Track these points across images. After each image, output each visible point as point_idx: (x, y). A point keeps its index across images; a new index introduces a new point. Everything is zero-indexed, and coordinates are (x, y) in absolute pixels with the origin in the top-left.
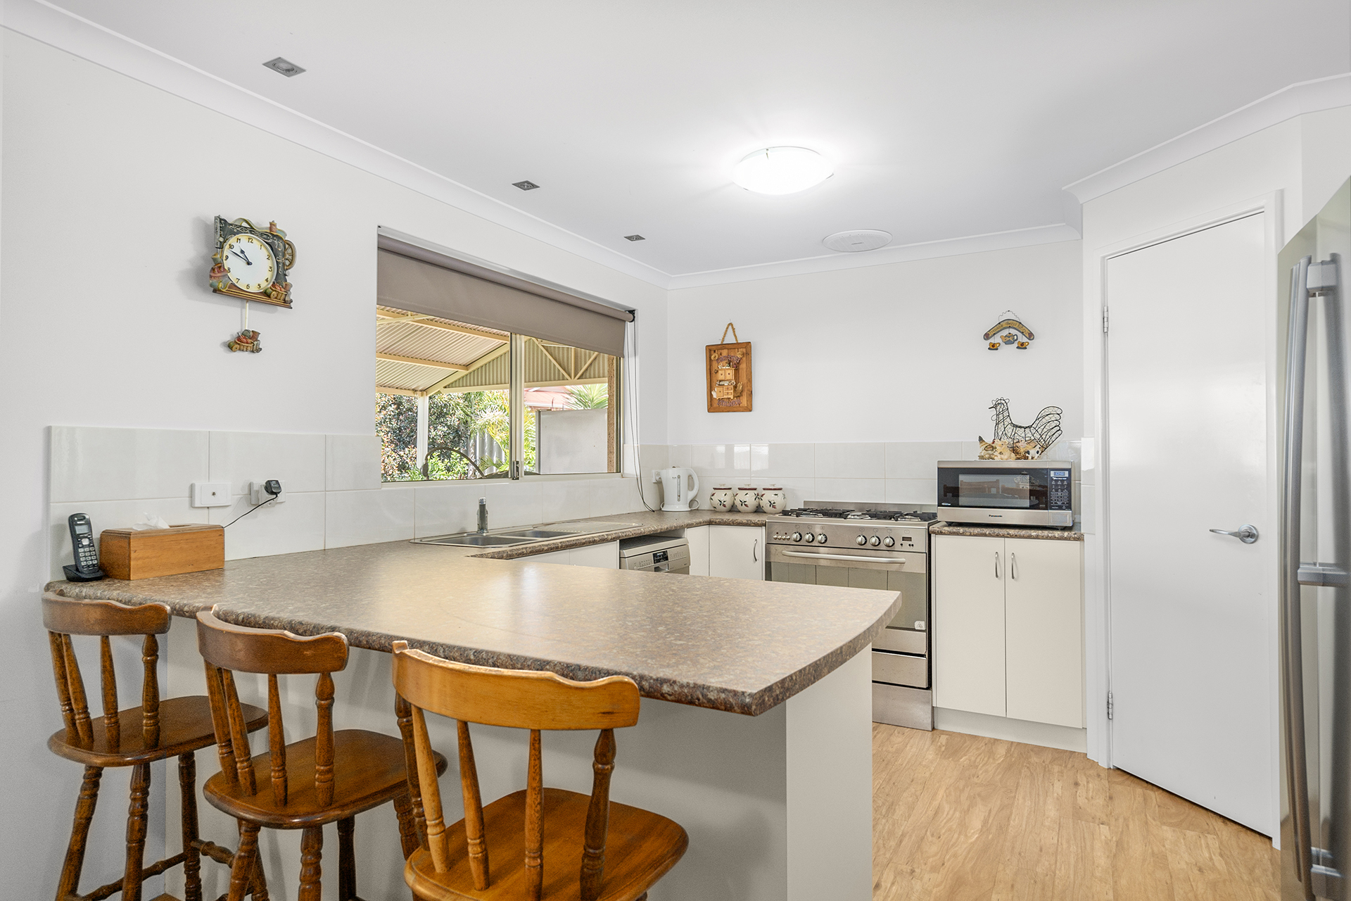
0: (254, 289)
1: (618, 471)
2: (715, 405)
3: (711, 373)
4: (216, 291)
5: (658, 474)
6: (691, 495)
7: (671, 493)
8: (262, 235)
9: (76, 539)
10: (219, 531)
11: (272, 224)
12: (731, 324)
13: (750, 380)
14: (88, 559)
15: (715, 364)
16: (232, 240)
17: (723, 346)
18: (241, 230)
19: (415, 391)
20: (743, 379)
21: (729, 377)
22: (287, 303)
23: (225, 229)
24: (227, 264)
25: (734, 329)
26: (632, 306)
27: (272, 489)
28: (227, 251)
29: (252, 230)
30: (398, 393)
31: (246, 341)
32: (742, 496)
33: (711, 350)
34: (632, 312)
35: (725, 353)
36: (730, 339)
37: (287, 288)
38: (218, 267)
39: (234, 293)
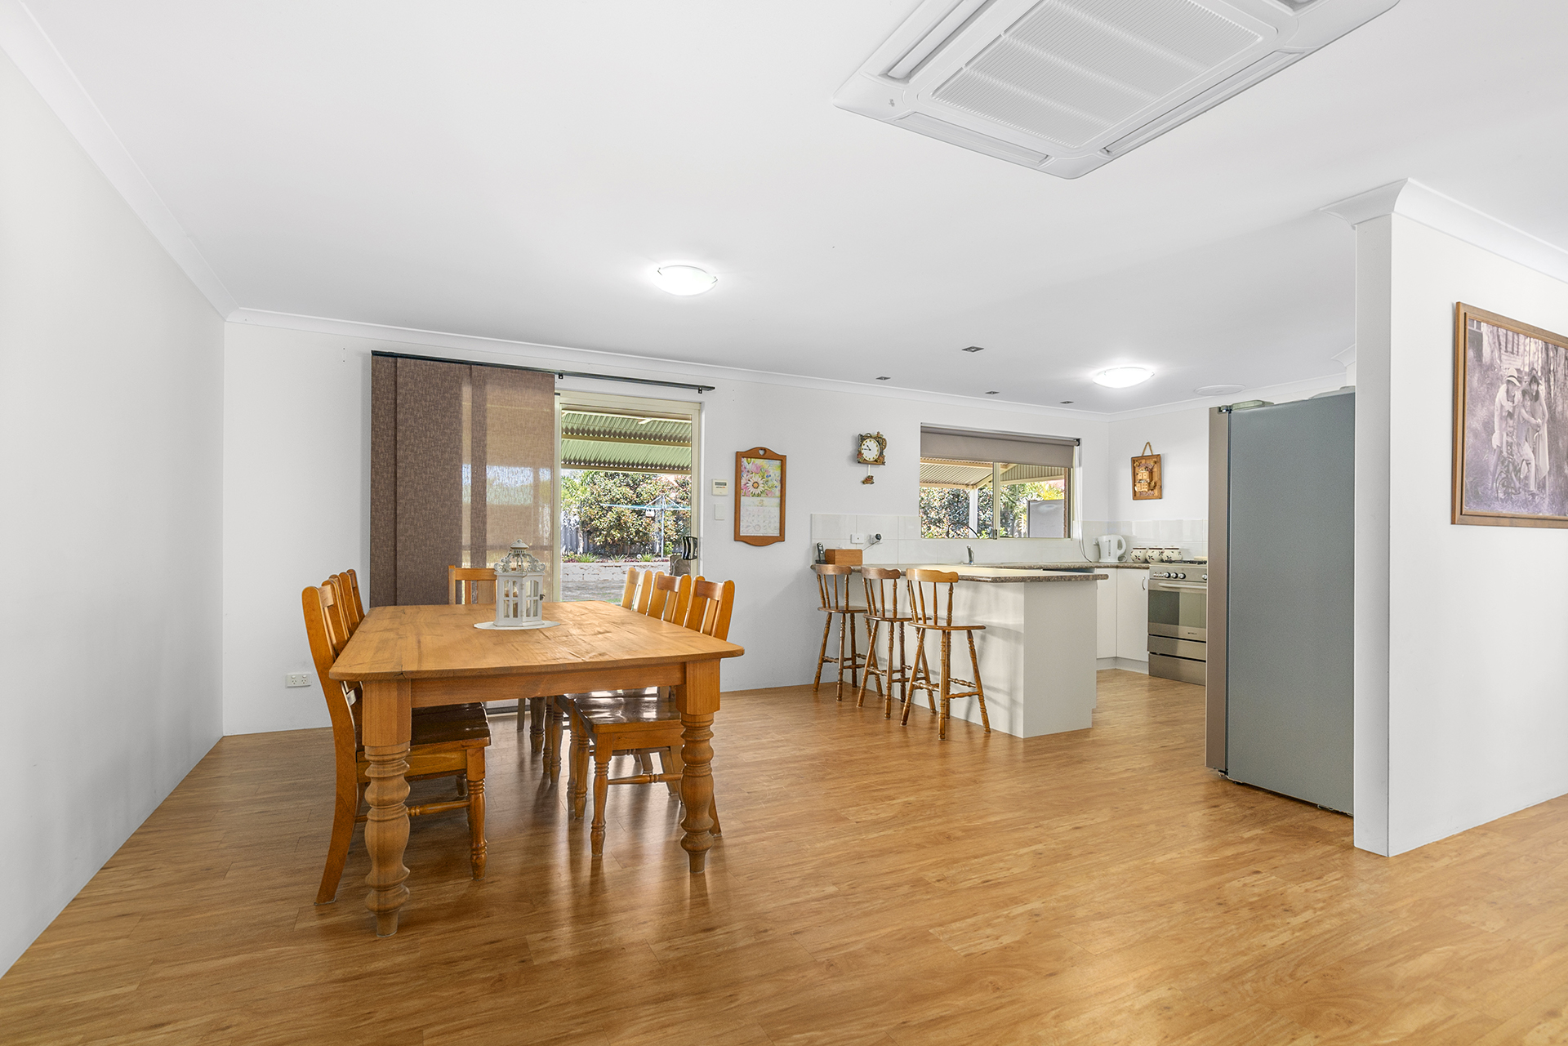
0: (872, 460)
1: (1069, 537)
2: (1138, 495)
3: (1135, 475)
4: (859, 462)
5: (1097, 539)
6: (1120, 552)
7: (1104, 552)
8: (875, 438)
9: (819, 551)
10: (861, 551)
11: (878, 433)
12: (1148, 443)
13: (1160, 479)
14: (823, 558)
15: (1137, 469)
16: (864, 442)
17: (1143, 457)
18: (868, 437)
19: (967, 485)
20: (1156, 478)
21: (1145, 477)
22: (883, 464)
23: (862, 438)
24: (863, 451)
25: (1150, 446)
26: (1078, 437)
27: (878, 537)
28: (863, 447)
29: (871, 437)
30: (955, 487)
31: (869, 480)
32: (1150, 553)
33: (1134, 460)
34: (1078, 440)
35: (1143, 461)
36: (1148, 453)
37: (883, 458)
38: (860, 454)
39: (865, 462)
